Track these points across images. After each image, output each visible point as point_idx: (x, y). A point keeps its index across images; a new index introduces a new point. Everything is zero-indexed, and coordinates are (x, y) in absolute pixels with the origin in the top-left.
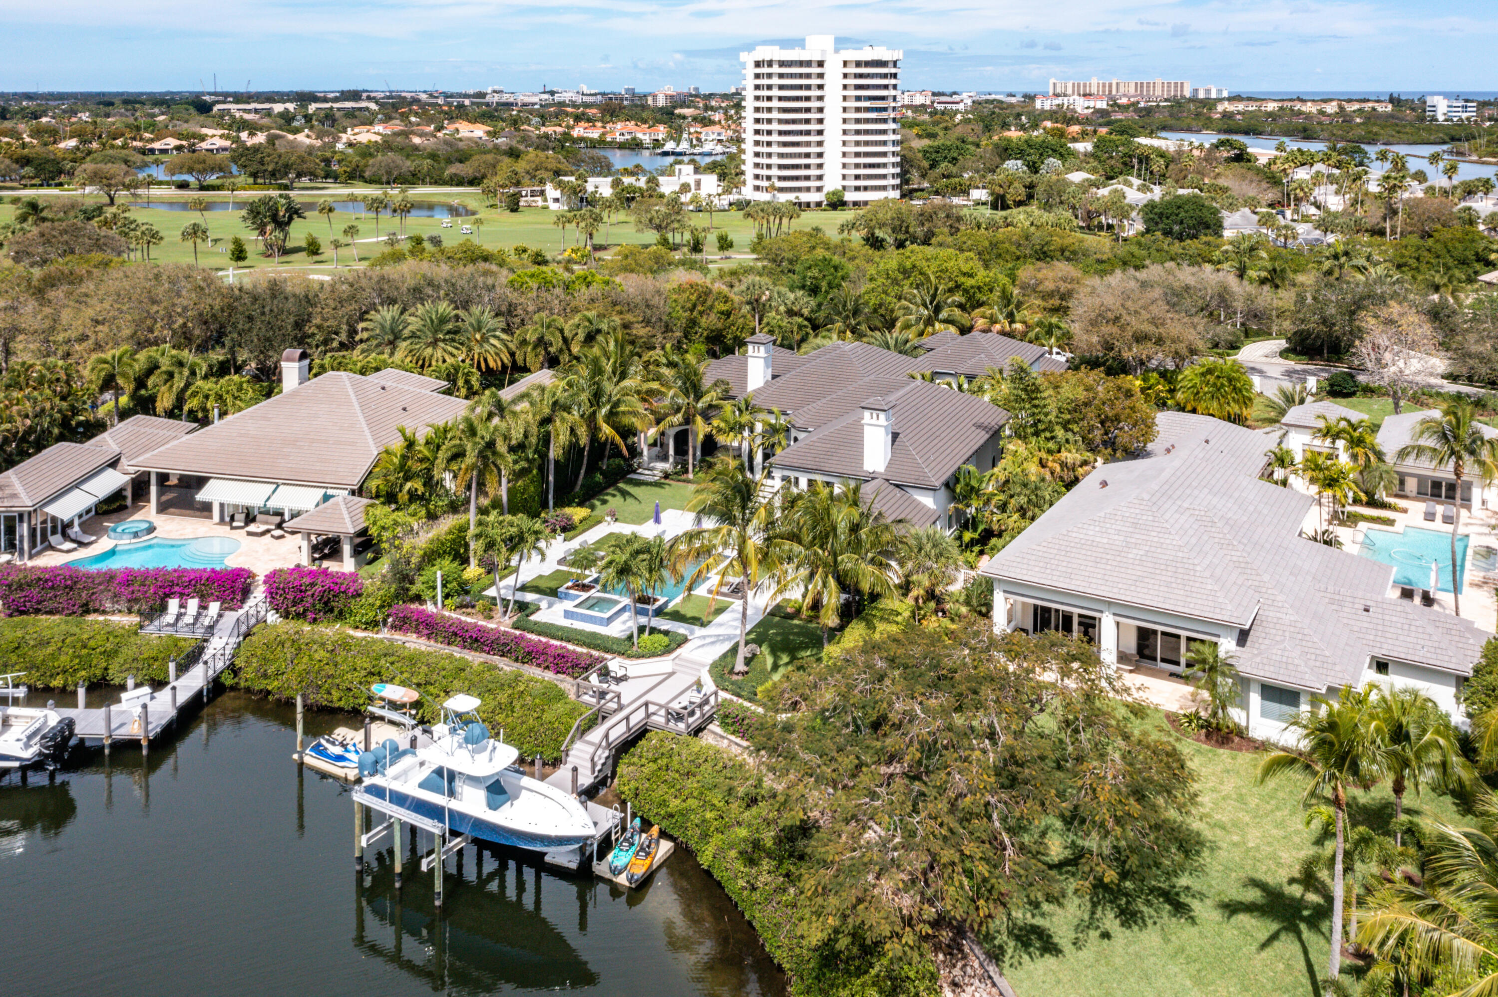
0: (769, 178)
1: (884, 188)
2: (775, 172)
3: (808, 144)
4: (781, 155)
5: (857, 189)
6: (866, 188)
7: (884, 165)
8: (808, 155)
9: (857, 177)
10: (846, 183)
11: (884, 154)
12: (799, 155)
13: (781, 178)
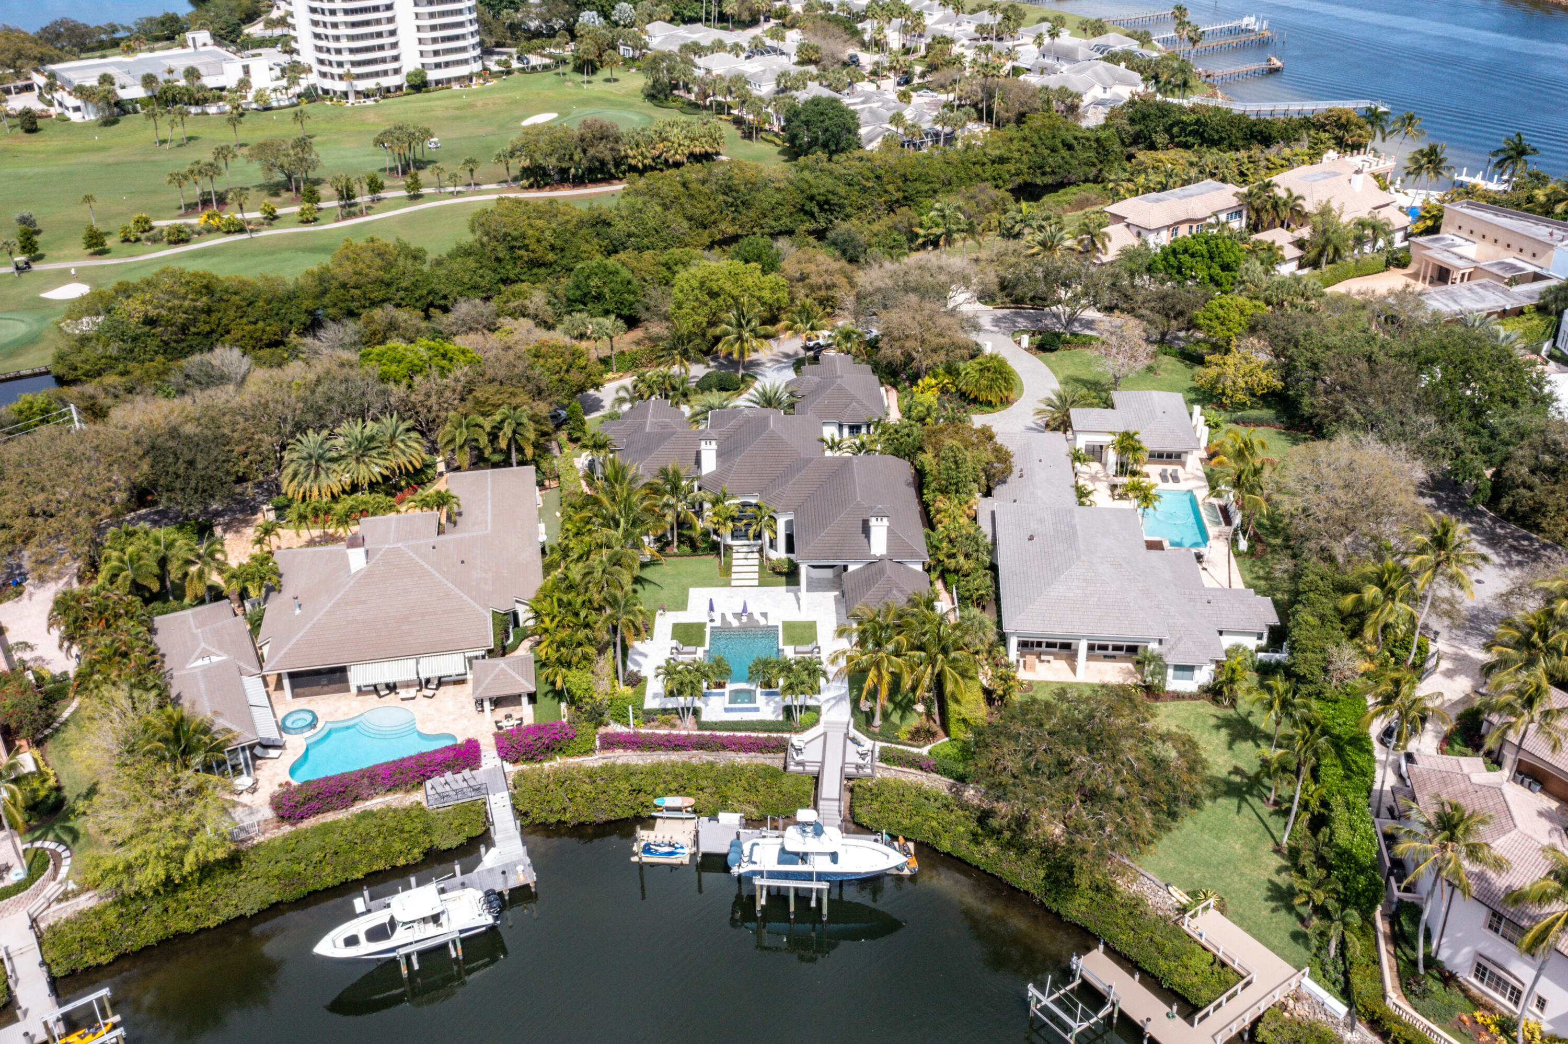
0: (340, 64)
1: (465, 62)
2: (346, 57)
3: (378, 22)
4: (352, 38)
5: (438, 66)
6: (447, 64)
7: (463, 37)
8: (379, 35)
9: (436, 53)
10: (425, 60)
11: (461, 25)
12: (371, 36)
13: (354, 64)
